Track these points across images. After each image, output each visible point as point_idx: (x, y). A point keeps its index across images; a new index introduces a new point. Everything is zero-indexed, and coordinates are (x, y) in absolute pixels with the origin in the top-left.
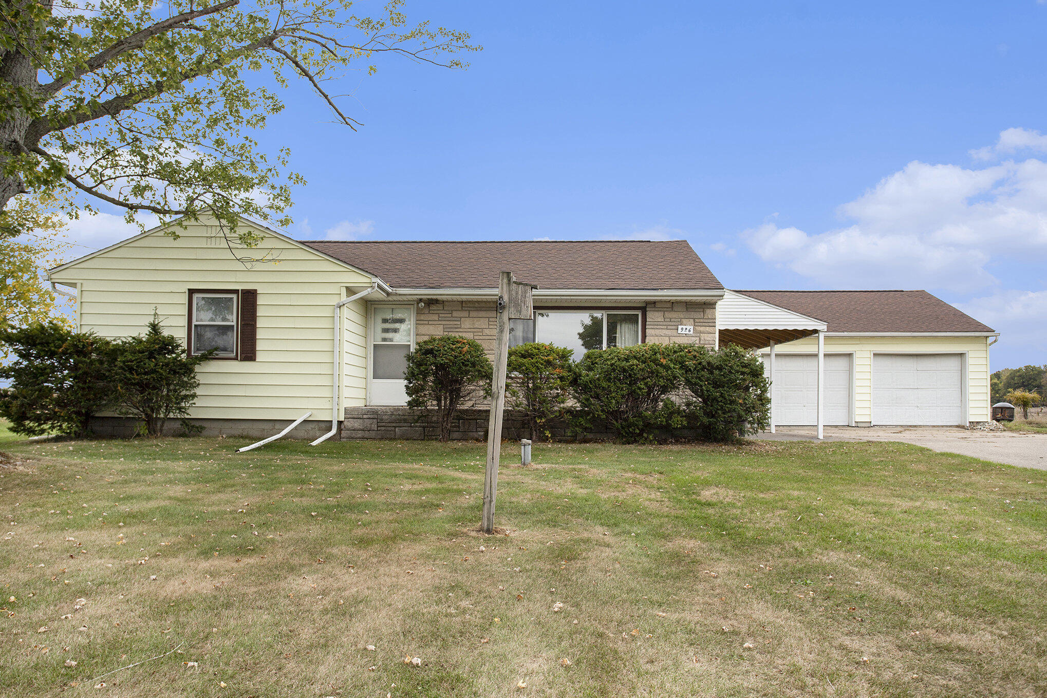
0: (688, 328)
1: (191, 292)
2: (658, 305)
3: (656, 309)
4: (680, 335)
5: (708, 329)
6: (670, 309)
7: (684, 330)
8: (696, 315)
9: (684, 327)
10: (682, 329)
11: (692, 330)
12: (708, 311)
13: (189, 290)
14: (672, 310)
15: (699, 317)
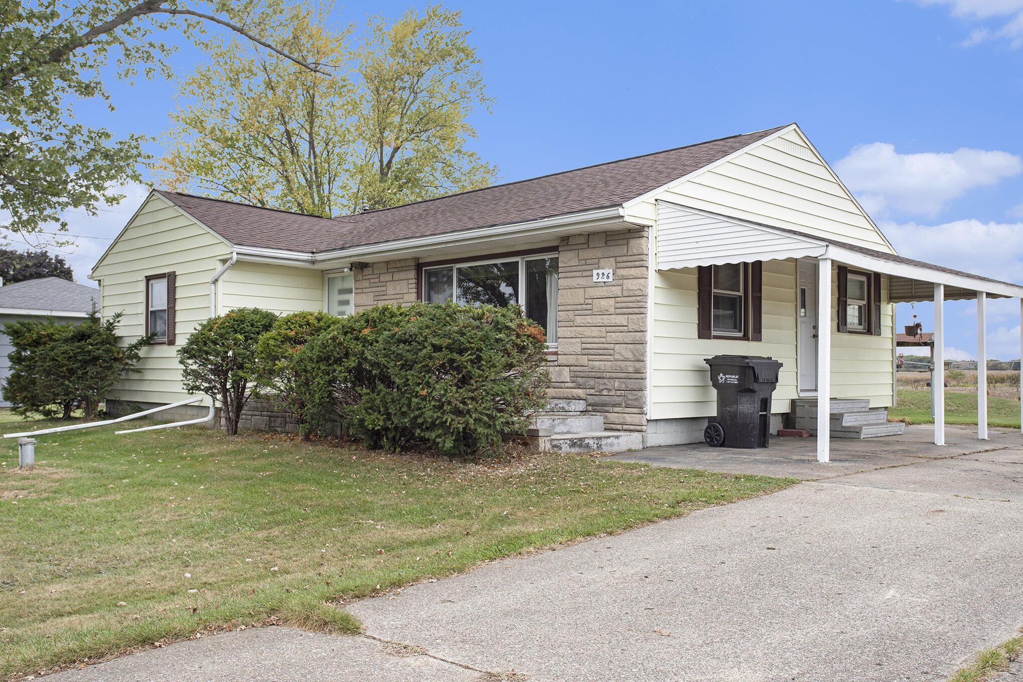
0: (606, 272)
1: (148, 279)
2: (571, 241)
3: (569, 248)
4: (597, 285)
5: (633, 272)
6: (585, 246)
7: (601, 276)
8: (617, 251)
9: (600, 271)
10: (598, 274)
11: (611, 275)
12: (633, 242)
13: (146, 277)
14: (588, 247)
15: (622, 253)
